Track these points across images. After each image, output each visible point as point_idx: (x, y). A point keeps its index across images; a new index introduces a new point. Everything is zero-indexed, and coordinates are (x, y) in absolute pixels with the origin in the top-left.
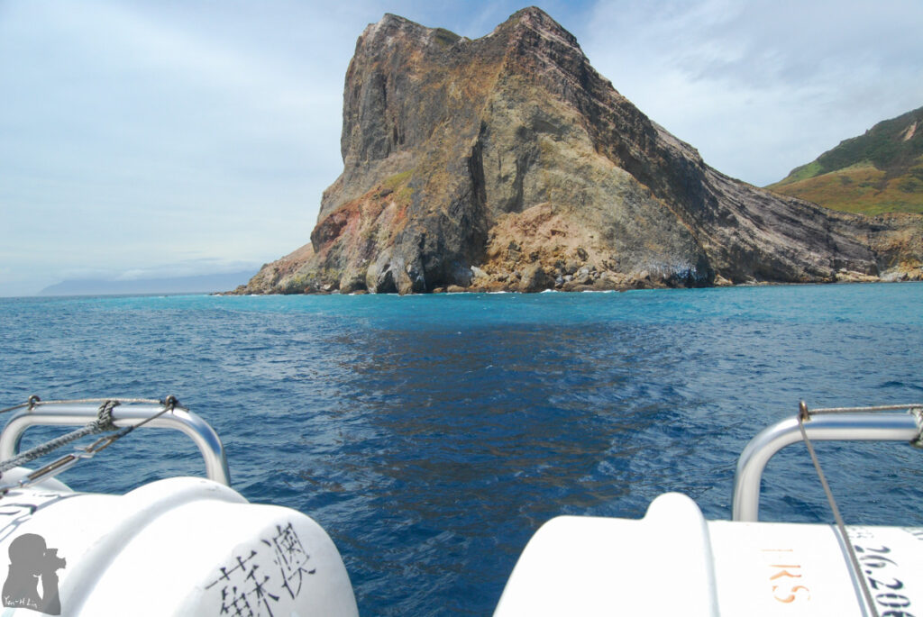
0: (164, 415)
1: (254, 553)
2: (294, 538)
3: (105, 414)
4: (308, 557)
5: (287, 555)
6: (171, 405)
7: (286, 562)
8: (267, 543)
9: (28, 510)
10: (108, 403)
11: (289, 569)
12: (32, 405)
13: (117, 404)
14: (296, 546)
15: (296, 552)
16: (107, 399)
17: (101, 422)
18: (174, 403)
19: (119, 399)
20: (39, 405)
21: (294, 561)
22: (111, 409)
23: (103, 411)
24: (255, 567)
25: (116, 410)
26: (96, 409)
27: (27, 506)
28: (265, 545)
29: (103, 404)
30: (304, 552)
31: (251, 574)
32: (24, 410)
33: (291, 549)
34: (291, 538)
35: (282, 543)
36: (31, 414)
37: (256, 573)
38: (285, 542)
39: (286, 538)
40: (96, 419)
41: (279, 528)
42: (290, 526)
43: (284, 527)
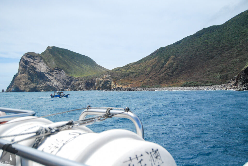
0: (123, 113)
1: (142, 155)
2: (158, 154)
3: (108, 112)
4: (163, 162)
5: (155, 159)
6: (127, 110)
7: (154, 161)
8: (148, 153)
9: (79, 134)
10: (109, 109)
11: (155, 164)
12: (88, 108)
13: (111, 109)
14: (159, 157)
15: (158, 159)
16: (109, 108)
17: (106, 114)
18: (128, 110)
19: (112, 108)
20: (90, 109)
21: (157, 162)
22: (109, 111)
23: (107, 111)
24: (142, 160)
25: (111, 111)
26: (105, 111)
27: (78, 133)
28: (147, 154)
29: (107, 109)
30: (161, 160)
31: (140, 162)
32: (86, 110)
33: (156, 158)
34: (157, 154)
35: (153, 155)
36: (88, 111)
37: (142, 162)
38: (155, 155)
39: (155, 153)
40: (105, 114)
41: (153, 150)
42: (157, 150)
43: (155, 149)
